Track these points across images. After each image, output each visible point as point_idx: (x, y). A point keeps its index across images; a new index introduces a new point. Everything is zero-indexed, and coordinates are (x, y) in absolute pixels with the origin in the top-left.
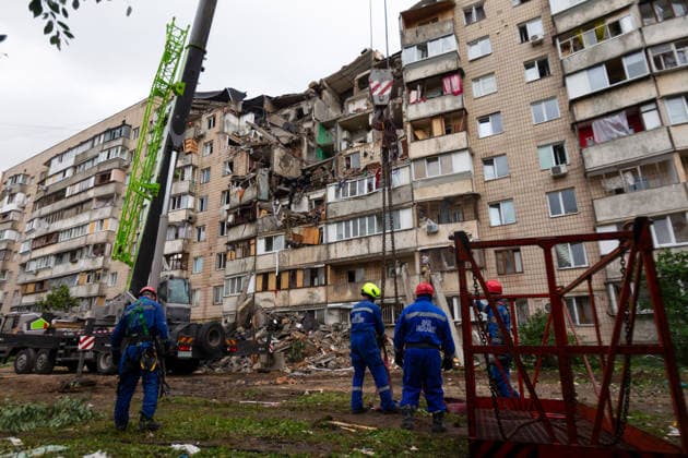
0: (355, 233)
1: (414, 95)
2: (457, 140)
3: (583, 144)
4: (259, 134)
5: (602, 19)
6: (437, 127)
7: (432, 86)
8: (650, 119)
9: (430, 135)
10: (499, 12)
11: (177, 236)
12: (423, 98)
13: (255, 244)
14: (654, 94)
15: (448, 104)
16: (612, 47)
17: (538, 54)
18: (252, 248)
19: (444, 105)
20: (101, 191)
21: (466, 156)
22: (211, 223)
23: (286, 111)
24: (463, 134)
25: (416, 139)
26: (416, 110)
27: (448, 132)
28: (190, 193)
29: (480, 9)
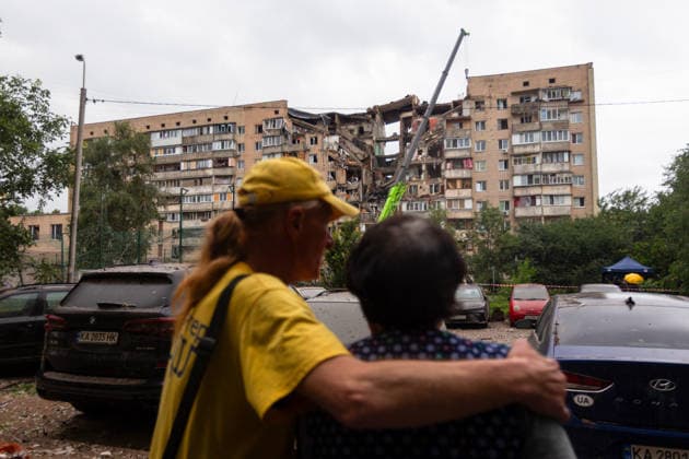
1: (449, 165)
2: (466, 193)
3: (516, 206)
4: (347, 154)
5: (530, 154)
6: (459, 184)
7: (458, 163)
8: (538, 202)
9: (455, 188)
10: (491, 130)
12: (454, 168)
14: (540, 193)
15: (464, 173)
16: (531, 168)
17: (505, 158)
19: (462, 174)
20: (220, 172)
21: (470, 201)
23: (351, 127)
24: (470, 190)
25: (448, 188)
26: (450, 173)
27: (463, 188)
29: (483, 123)
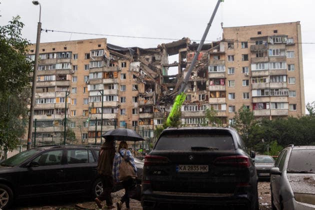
0: (191, 122)
1: (211, 83)
2: (222, 100)
3: (254, 108)
4: (145, 74)
5: (262, 77)
6: (217, 94)
7: (217, 81)
8: (268, 106)
9: (215, 97)
10: (238, 61)
11: (113, 112)
12: (214, 84)
13: (153, 121)
14: (269, 101)
16: (263, 85)
17: (246, 78)
18: (152, 122)
19: (220, 88)
20: (60, 83)
21: (225, 105)
22: (128, 108)
23: (147, 57)
24: (225, 99)
25: (211, 97)
26: (212, 88)
27: (220, 97)
28: (118, 95)
29: (233, 56)
